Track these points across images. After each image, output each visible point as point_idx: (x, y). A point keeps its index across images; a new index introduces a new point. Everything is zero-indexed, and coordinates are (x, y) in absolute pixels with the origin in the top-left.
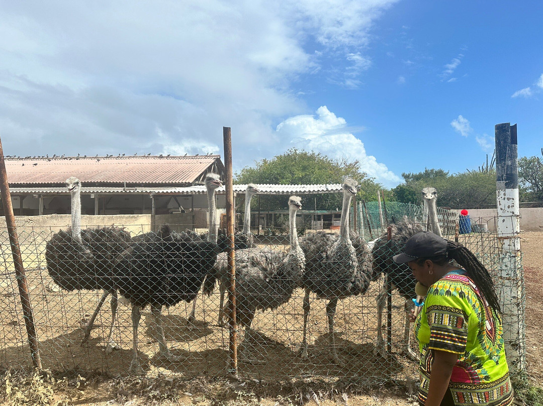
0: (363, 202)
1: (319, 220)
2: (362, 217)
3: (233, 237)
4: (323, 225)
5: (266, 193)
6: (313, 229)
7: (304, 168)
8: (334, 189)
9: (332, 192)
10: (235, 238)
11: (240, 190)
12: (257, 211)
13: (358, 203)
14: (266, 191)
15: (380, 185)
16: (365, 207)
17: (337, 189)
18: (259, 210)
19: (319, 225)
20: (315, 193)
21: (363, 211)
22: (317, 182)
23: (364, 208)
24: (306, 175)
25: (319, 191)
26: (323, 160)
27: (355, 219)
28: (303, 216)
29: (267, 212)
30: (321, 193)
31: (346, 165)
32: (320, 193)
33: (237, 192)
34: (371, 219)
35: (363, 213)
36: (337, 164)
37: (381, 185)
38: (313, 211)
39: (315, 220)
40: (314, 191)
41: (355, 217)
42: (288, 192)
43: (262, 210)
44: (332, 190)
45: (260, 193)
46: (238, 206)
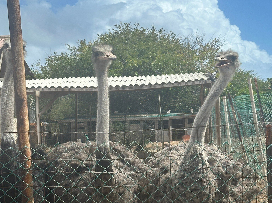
0: (229, 98)
1: (166, 127)
2: (227, 120)
3: (29, 151)
4: (173, 134)
5: (84, 90)
6: (158, 141)
7: (141, 53)
8: (186, 80)
9: (183, 84)
10: (32, 151)
11: (46, 87)
12: (72, 118)
13: (222, 100)
14: (85, 87)
15: (250, 74)
16: (231, 104)
17: (190, 81)
18: (75, 117)
19: (166, 135)
20: (158, 87)
21: (228, 111)
22: (160, 72)
23: (230, 107)
24: (144, 62)
25: (163, 83)
26: (167, 39)
27: (218, 123)
28: (142, 123)
29: (88, 120)
30: (167, 86)
31: (201, 46)
32: (165, 86)
33: (41, 90)
34: (240, 121)
35: (229, 114)
36: (189, 45)
37: (253, 73)
38: (156, 115)
39: (159, 127)
40: (157, 84)
41: (217, 120)
42: (117, 86)
43: (80, 117)
44: (183, 81)
45: (76, 90)
46: (43, 112)
